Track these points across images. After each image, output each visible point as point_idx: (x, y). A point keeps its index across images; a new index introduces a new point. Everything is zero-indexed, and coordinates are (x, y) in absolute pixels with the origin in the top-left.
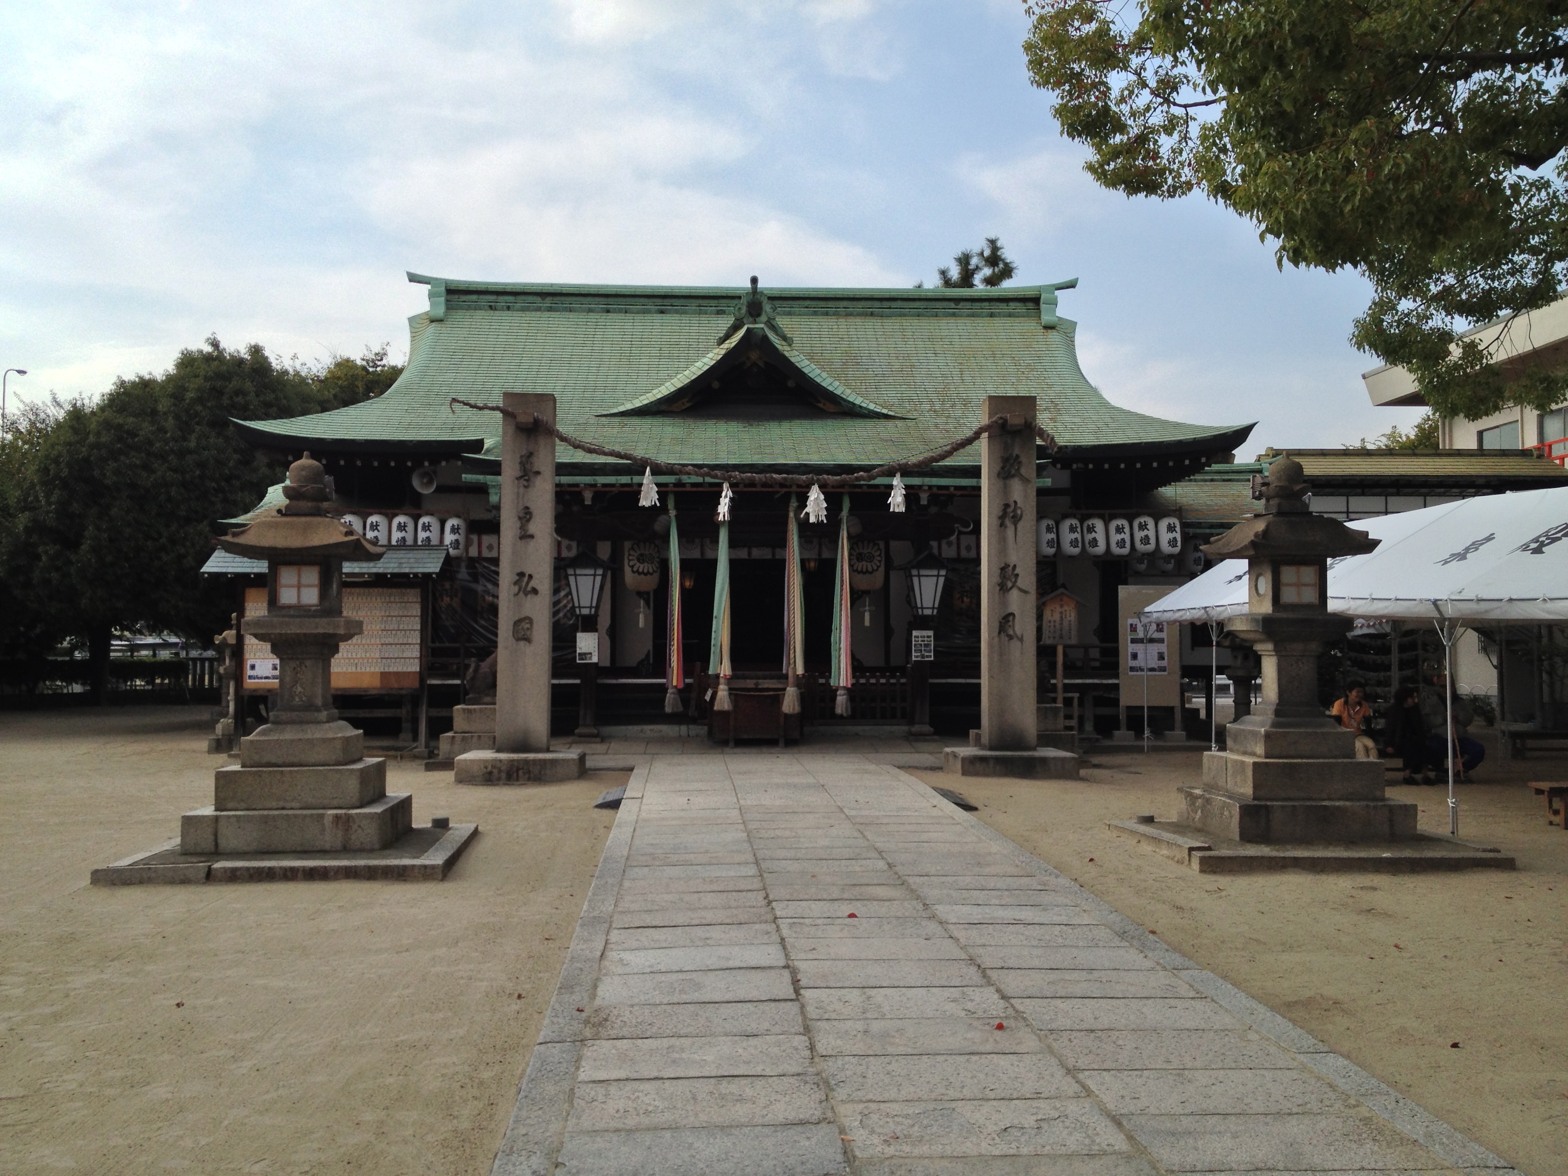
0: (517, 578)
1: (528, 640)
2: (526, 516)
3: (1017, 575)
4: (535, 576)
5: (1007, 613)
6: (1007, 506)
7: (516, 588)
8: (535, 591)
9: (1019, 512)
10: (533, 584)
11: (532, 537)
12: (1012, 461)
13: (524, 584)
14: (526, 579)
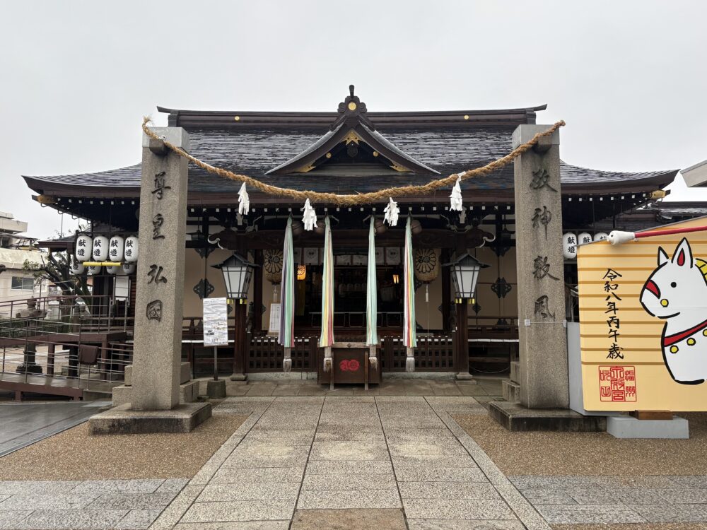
0: (151, 269)
1: (159, 319)
2: (159, 221)
3: (548, 265)
4: (165, 268)
5: (541, 296)
6: (538, 210)
7: (150, 277)
8: (164, 280)
9: (548, 215)
10: (162, 274)
11: (163, 237)
12: (541, 176)
13: (156, 274)
14: (157, 270)
